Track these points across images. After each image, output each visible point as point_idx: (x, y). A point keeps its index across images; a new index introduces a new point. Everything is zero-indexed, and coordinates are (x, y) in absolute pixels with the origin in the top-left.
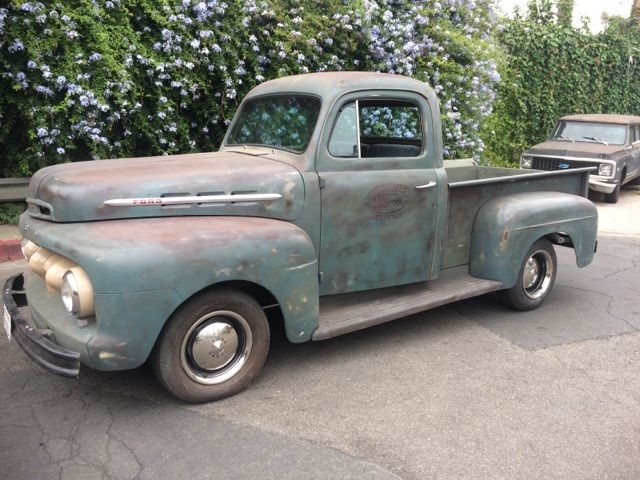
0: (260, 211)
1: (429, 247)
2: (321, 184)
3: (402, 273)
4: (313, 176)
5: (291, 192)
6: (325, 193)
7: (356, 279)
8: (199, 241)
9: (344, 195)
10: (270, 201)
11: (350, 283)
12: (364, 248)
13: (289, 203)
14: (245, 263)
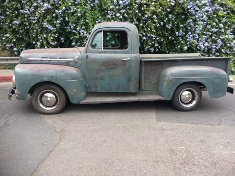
0: (67, 64)
1: (129, 80)
2: (87, 57)
3: (118, 88)
4: (85, 55)
5: (77, 59)
6: (88, 60)
7: (101, 88)
8: (40, 70)
9: (94, 61)
10: (70, 61)
11: (98, 89)
12: (102, 78)
13: (76, 62)
14: (52, 77)
